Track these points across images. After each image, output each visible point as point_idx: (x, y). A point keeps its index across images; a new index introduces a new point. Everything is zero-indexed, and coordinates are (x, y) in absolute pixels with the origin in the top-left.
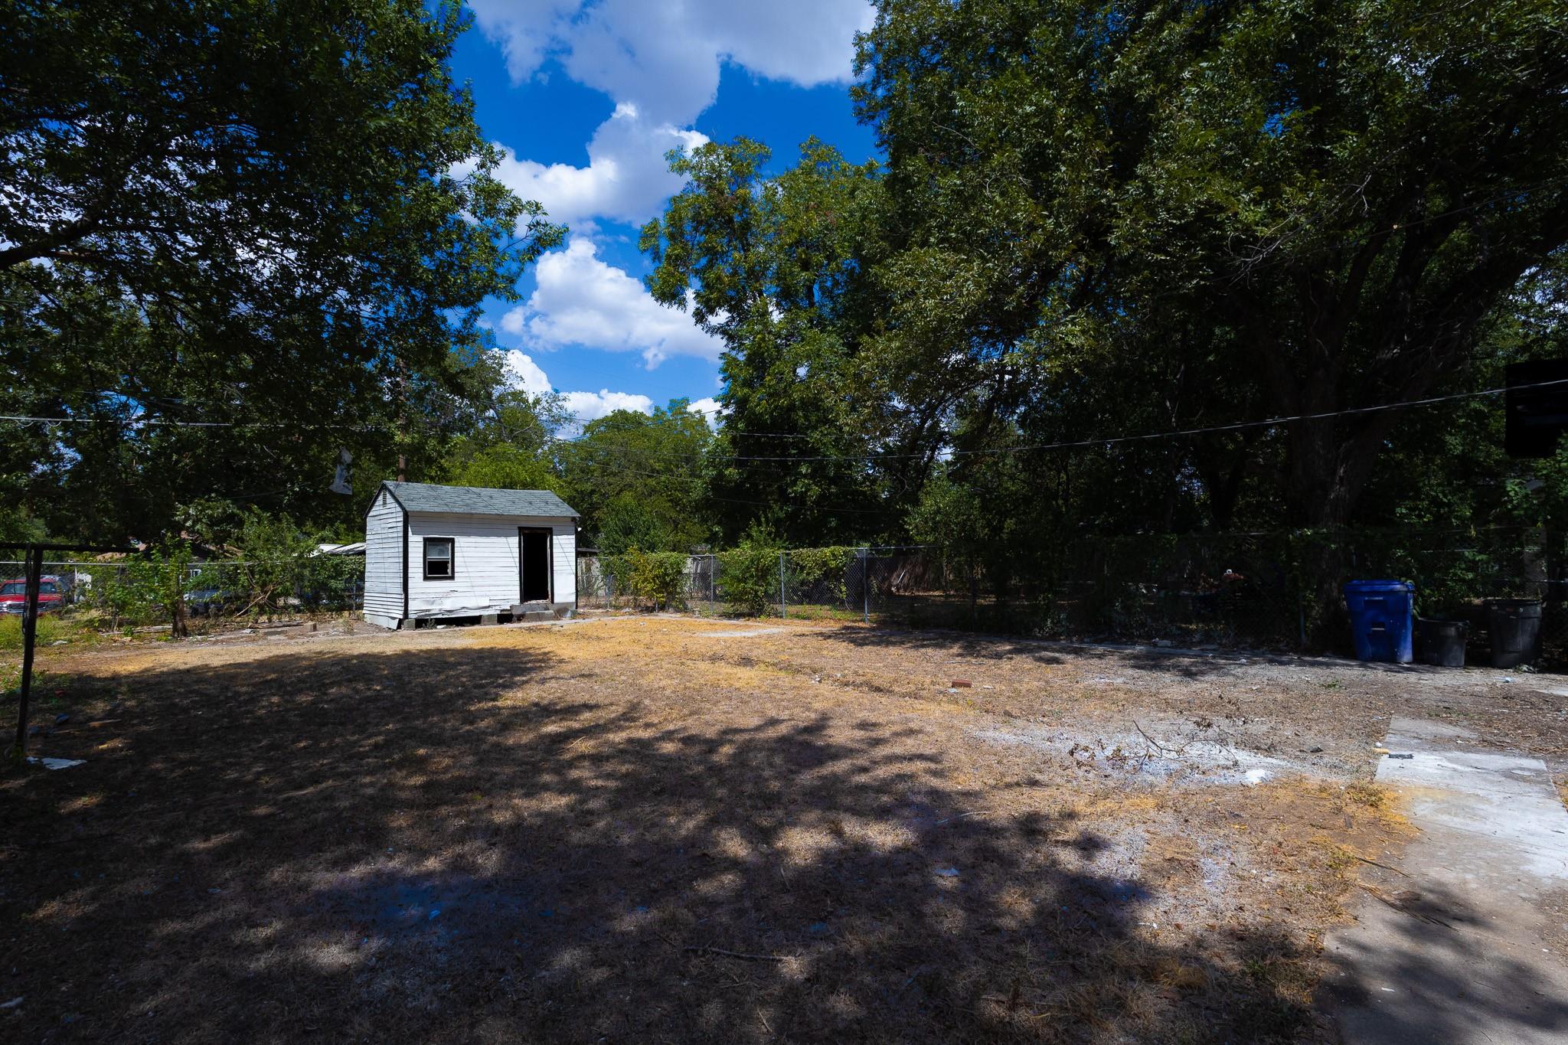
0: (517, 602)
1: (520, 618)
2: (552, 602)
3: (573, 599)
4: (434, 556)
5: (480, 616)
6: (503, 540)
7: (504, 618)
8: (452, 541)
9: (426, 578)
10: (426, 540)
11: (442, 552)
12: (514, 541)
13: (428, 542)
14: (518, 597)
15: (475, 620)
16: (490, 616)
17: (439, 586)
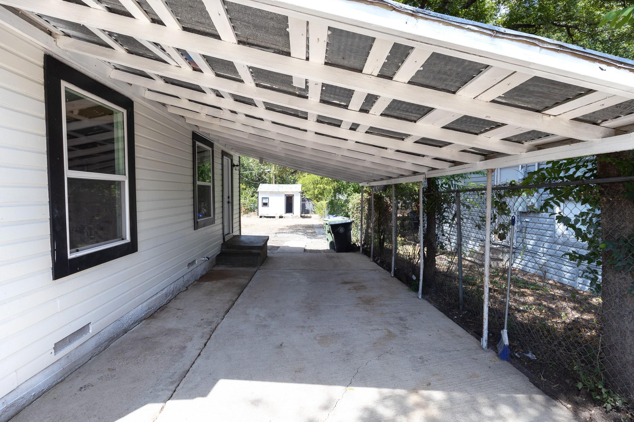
0: (284, 213)
1: (285, 217)
4: (265, 201)
7: (281, 217)
8: (268, 198)
9: (263, 206)
12: (284, 198)
13: (263, 198)
14: (284, 211)
15: (274, 217)
16: (277, 216)
17: (265, 208)
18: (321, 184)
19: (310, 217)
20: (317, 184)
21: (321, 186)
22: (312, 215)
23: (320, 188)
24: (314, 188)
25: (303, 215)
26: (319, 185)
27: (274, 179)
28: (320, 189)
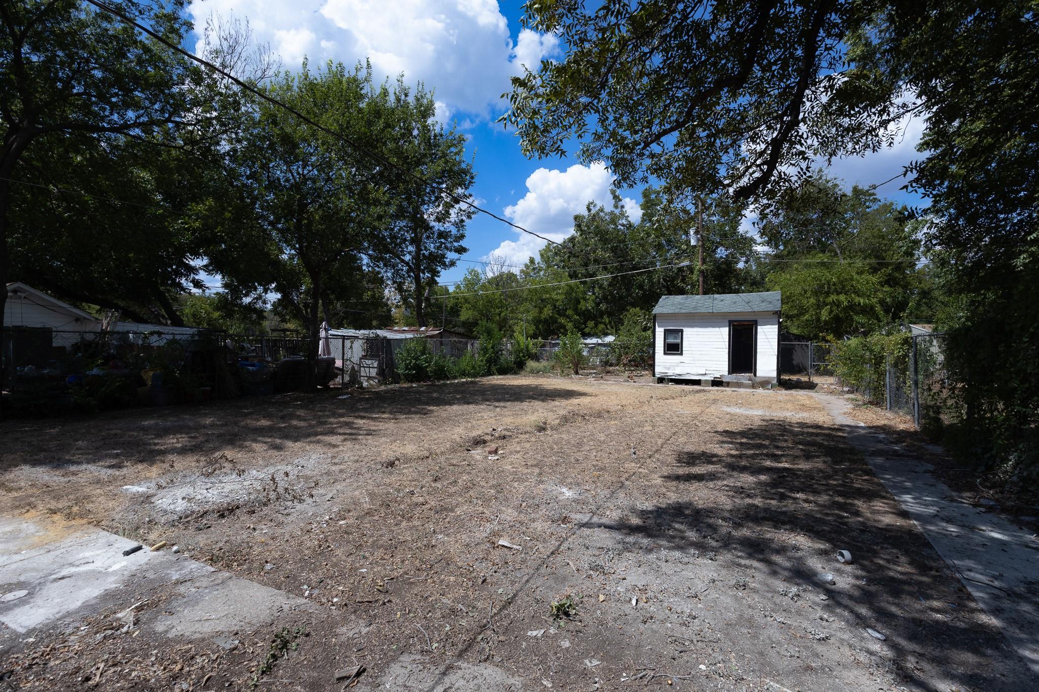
0: (726, 373)
1: (728, 384)
2: (755, 375)
3: (774, 374)
4: (671, 340)
5: (700, 381)
6: (717, 329)
7: (717, 383)
8: (682, 331)
9: (665, 354)
10: (665, 331)
11: (676, 338)
12: (725, 331)
13: (667, 333)
14: (727, 369)
15: (697, 382)
16: (706, 381)
17: (673, 359)
18: (838, 293)
19: (811, 386)
20: (828, 294)
21: (842, 297)
22: (816, 379)
23: (838, 304)
24: (819, 306)
25: (785, 377)
26: (833, 297)
27: (701, 283)
28: (838, 306)
